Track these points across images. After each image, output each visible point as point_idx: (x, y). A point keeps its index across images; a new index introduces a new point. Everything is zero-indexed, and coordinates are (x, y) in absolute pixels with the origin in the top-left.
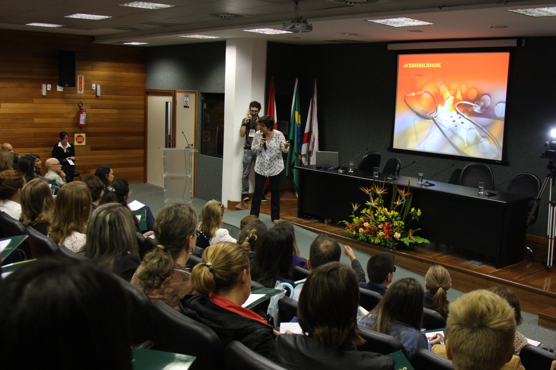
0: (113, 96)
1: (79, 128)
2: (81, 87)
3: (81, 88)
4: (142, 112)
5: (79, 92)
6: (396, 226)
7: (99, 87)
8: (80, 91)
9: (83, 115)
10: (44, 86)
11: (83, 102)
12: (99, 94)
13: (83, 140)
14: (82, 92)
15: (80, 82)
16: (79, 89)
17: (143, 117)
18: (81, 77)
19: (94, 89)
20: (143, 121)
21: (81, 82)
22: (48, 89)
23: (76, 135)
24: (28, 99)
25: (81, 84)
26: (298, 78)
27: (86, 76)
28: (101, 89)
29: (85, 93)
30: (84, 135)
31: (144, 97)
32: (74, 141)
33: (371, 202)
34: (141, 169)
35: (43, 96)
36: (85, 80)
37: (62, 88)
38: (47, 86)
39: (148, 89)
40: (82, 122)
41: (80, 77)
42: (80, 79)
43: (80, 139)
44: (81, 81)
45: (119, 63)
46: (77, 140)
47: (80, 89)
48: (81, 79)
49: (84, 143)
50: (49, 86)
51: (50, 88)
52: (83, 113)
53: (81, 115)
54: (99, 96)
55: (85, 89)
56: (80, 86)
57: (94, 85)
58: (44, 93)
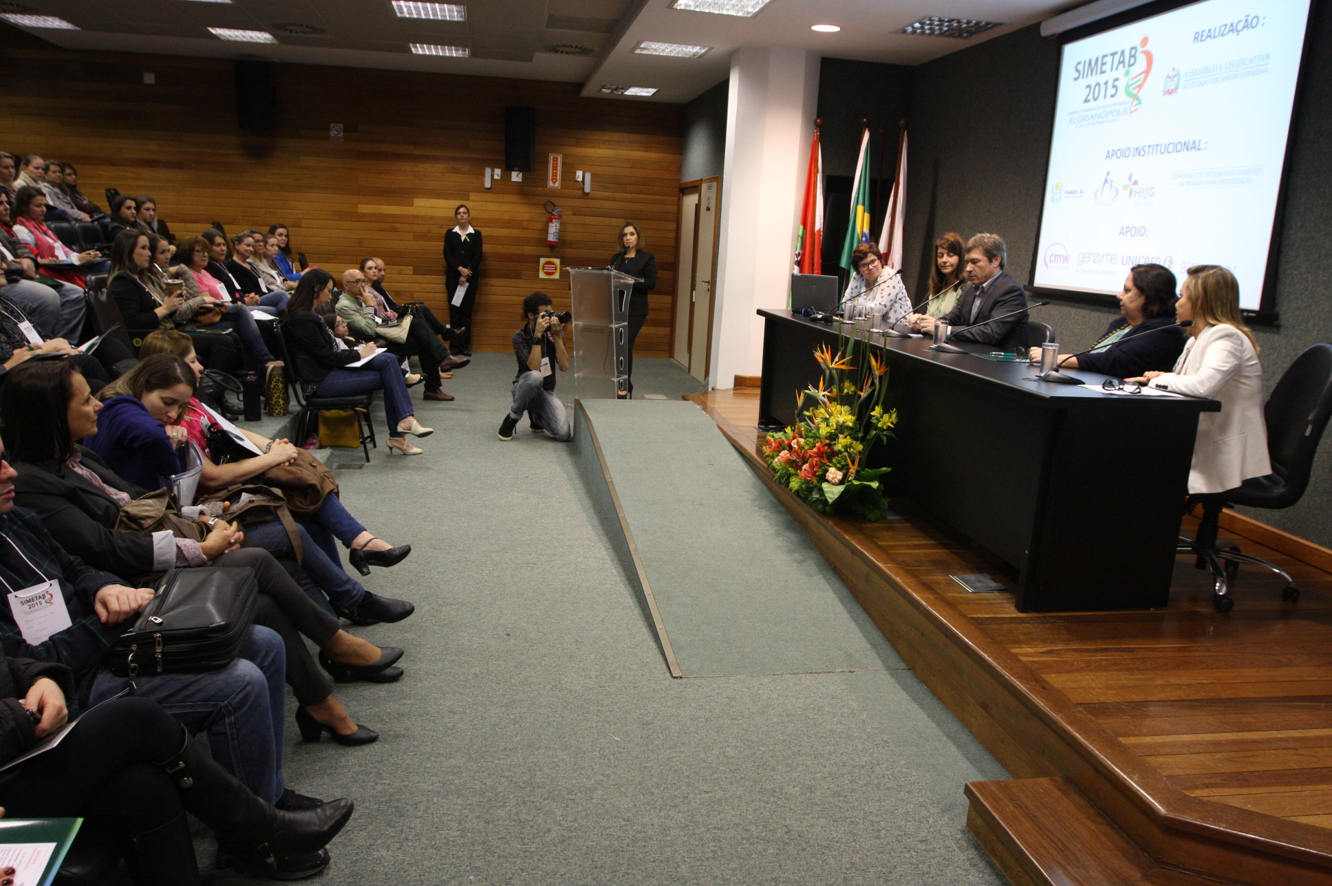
0: (618, 195)
1: (548, 248)
2: (556, 176)
3: (554, 177)
4: (672, 226)
5: (551, 184)
6: (840, 452)
7: (588, 176)
8: (554, 183)
9: (554, 225)
10: (488, 171)
11: (554, 202)
12: (587, 189)
13: (556, 269)
14: (557, 184)
15: (554, 167)
16: (551, 178)
17: (673, 235)
18: (557, 158)
19: (580, 179)
20: (672, 243)
21: (556, 167)
22: (496, 177)
23: (543, 261)
24: (462, 194)
25: (556, 170)
26: (869, 130)
27: (565, 157)
28: (593, 181)
29: (563, 186)
30: (557, 261)
31: (676, 198)
32: (539, 271)
33: (818, 388)
34: (667, 330)
35: (487, 189)
36: (564, 164)
37: (521, 175)
38: (493, 171)
39: (686, 183)
40: (551, 238)
41: (554, 158)
42: (554, 161)
43: (550, 268)
44: (557, 164)
45: (631, 135)
46: (543, 269)
47: (553, 179)
48: (557, 161)
49: (557, 276)
50: (498, 172)
51: (498, 175)
52: (554, 220)
53: (550, 224)
54: (588, 194)
55: (563, 180)
56: (553, 173)
57: (579, 174)
58: (488, 184)
